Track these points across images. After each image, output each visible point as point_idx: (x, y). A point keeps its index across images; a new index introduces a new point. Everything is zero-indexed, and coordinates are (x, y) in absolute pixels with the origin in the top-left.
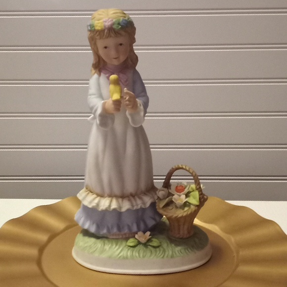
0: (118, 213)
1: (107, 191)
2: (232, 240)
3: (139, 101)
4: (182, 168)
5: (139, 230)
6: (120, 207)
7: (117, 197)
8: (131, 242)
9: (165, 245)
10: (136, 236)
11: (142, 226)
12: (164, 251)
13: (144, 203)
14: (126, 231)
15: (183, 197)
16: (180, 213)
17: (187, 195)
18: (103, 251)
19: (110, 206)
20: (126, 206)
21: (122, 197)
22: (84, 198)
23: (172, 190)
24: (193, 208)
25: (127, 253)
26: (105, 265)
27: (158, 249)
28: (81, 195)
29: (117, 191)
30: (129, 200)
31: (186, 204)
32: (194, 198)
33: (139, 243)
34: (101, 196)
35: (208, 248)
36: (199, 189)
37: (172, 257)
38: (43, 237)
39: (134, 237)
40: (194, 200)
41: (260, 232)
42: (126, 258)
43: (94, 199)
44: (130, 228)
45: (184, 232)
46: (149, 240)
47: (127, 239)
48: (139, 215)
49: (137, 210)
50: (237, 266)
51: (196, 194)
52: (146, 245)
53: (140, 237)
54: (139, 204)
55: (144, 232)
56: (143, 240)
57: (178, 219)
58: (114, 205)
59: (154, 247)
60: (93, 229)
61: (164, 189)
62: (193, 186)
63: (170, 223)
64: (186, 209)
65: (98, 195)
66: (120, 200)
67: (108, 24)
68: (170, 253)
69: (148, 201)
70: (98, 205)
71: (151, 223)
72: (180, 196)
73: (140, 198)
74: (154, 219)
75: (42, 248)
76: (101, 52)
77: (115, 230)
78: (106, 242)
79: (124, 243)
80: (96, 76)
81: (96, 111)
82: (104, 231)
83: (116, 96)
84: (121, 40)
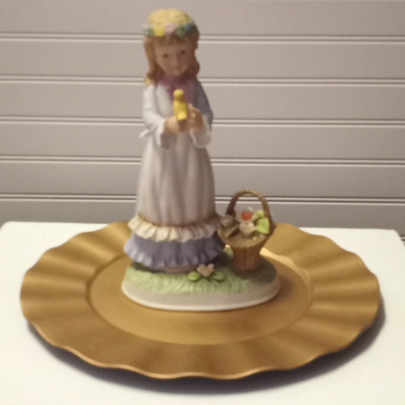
0: (177, 245)
1: (165, 219)
2: (306, 274)
3: (205, 118)
4: (249, 193)
5: (200, 262)
6: (180, 238)
7: (176, 226)
8: (193, 276)
9: (230, 279)
10: (199, 269)
11: (203, 258)
12: (230, 285)
13: (206, 232)
14: (186, 263)
15: (251, 225)
16: (248, 244)
17: (255, 223)
18: (161, 287)
19: (169, 236)
20: (186, 236)
21: (183, 225)
22: (138, 228)
23: (239, 218)
24: (262, 237)
25: (190, 288)
26: (164, 302)
27: (223, 283)
28: (134, 224)
29: (176, 219)
30: (190, 230)
31: (255, 234)
32: (264, 226)
33: (202, 277)
34: (158, 224)
35: (276, 282)
36: (268, 216)
37: (239, 291)
38: (89, 270)
39: (195, 270)
40: (263, 228)
41: (339, 266)
42: (188, 294)
43: (150, 229)
44: (190, 262)
45: (250, 263)
46: (213, 274)
47: (187, 273)
48: (199, 246)
49: (198, 241)
50: (311, 304)
51: (266, 221)
52: (209, 278)
53: (202, 270)
54: (201, 234)
55: (207, 264)
56: (206, 274)
57: (245, 251)
58: (174, 235)
59: (219, 281)
60: (148, 263)
61: (228, 216)
62: (261, 212)
63: (235, 254)
64: (255, 238)
65: (154, 224)
66: (180, 230)
67: (170, 30)
68: (237, 287)
69: (210, 230)
70: (155, 235)
71: (213, 254)
72: (247, 224)
73: (202, 227)
74: (216, 249)
75: (89, 282)
76: (160, 61)
77: (173, 263)
78: (164, 276)
79: (184, 278)
80: (151, 87)
81: (155, 130)
82: (161, 265)
83: (182, 116)
84: (184, 47)
